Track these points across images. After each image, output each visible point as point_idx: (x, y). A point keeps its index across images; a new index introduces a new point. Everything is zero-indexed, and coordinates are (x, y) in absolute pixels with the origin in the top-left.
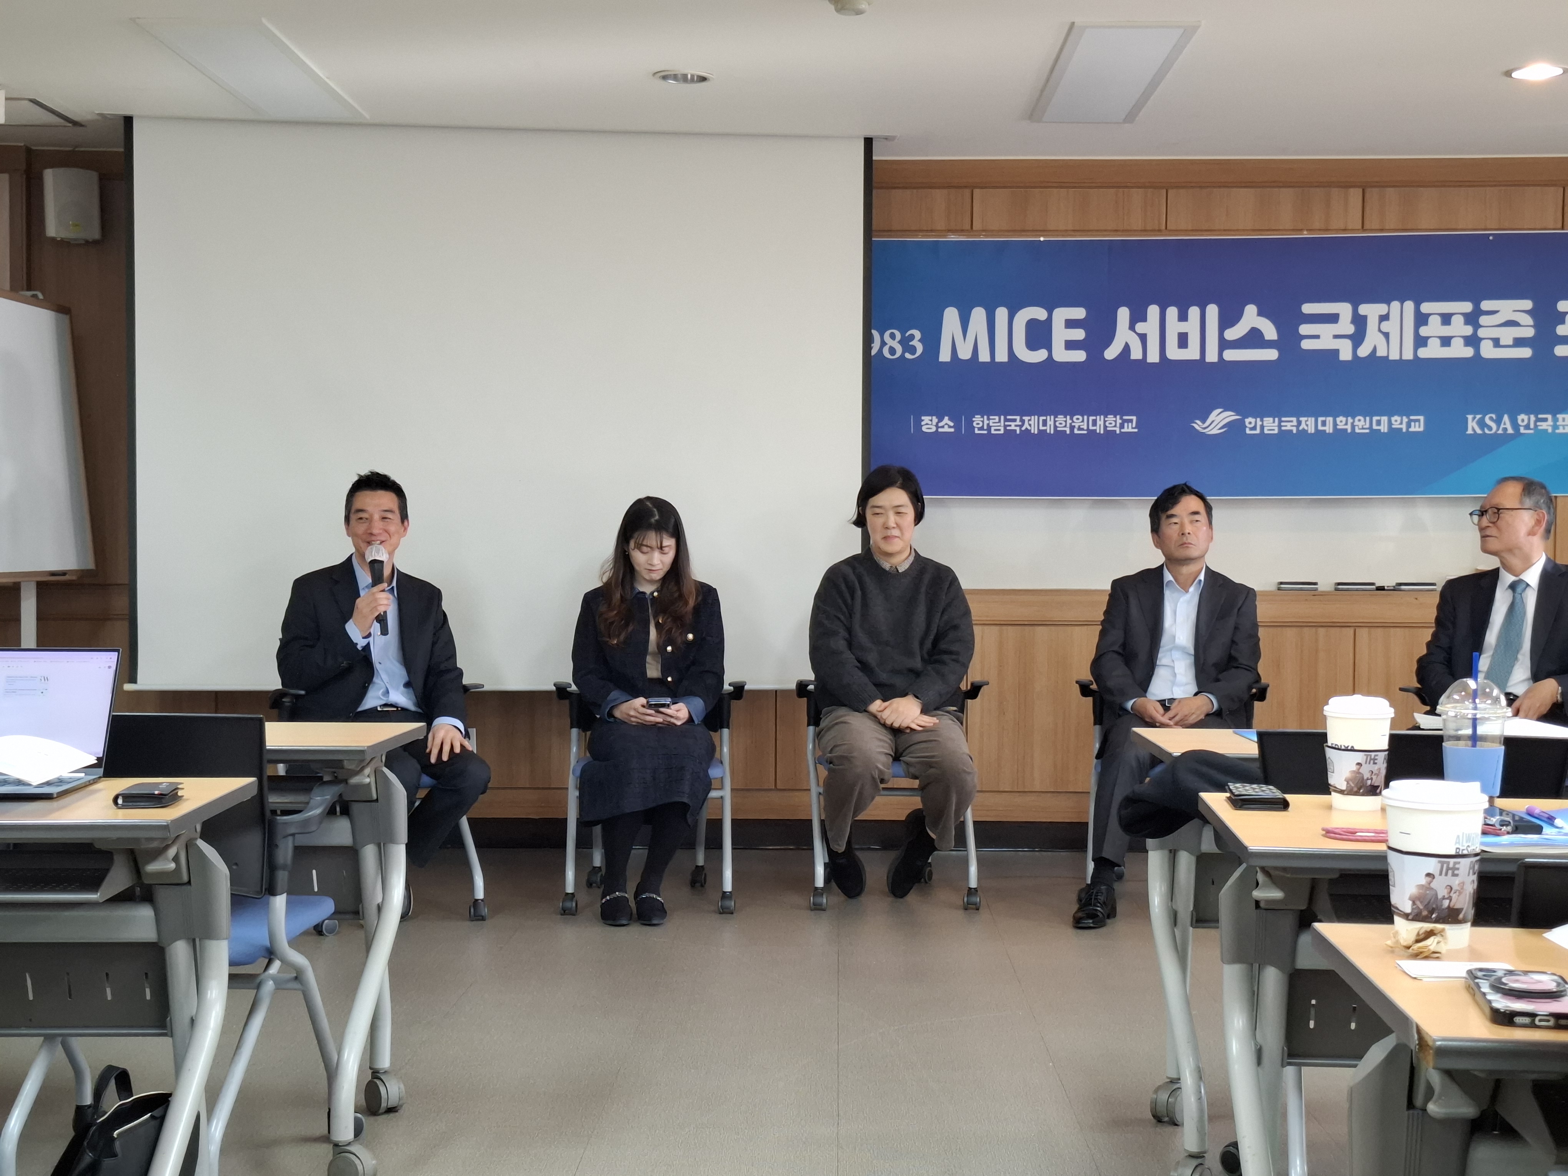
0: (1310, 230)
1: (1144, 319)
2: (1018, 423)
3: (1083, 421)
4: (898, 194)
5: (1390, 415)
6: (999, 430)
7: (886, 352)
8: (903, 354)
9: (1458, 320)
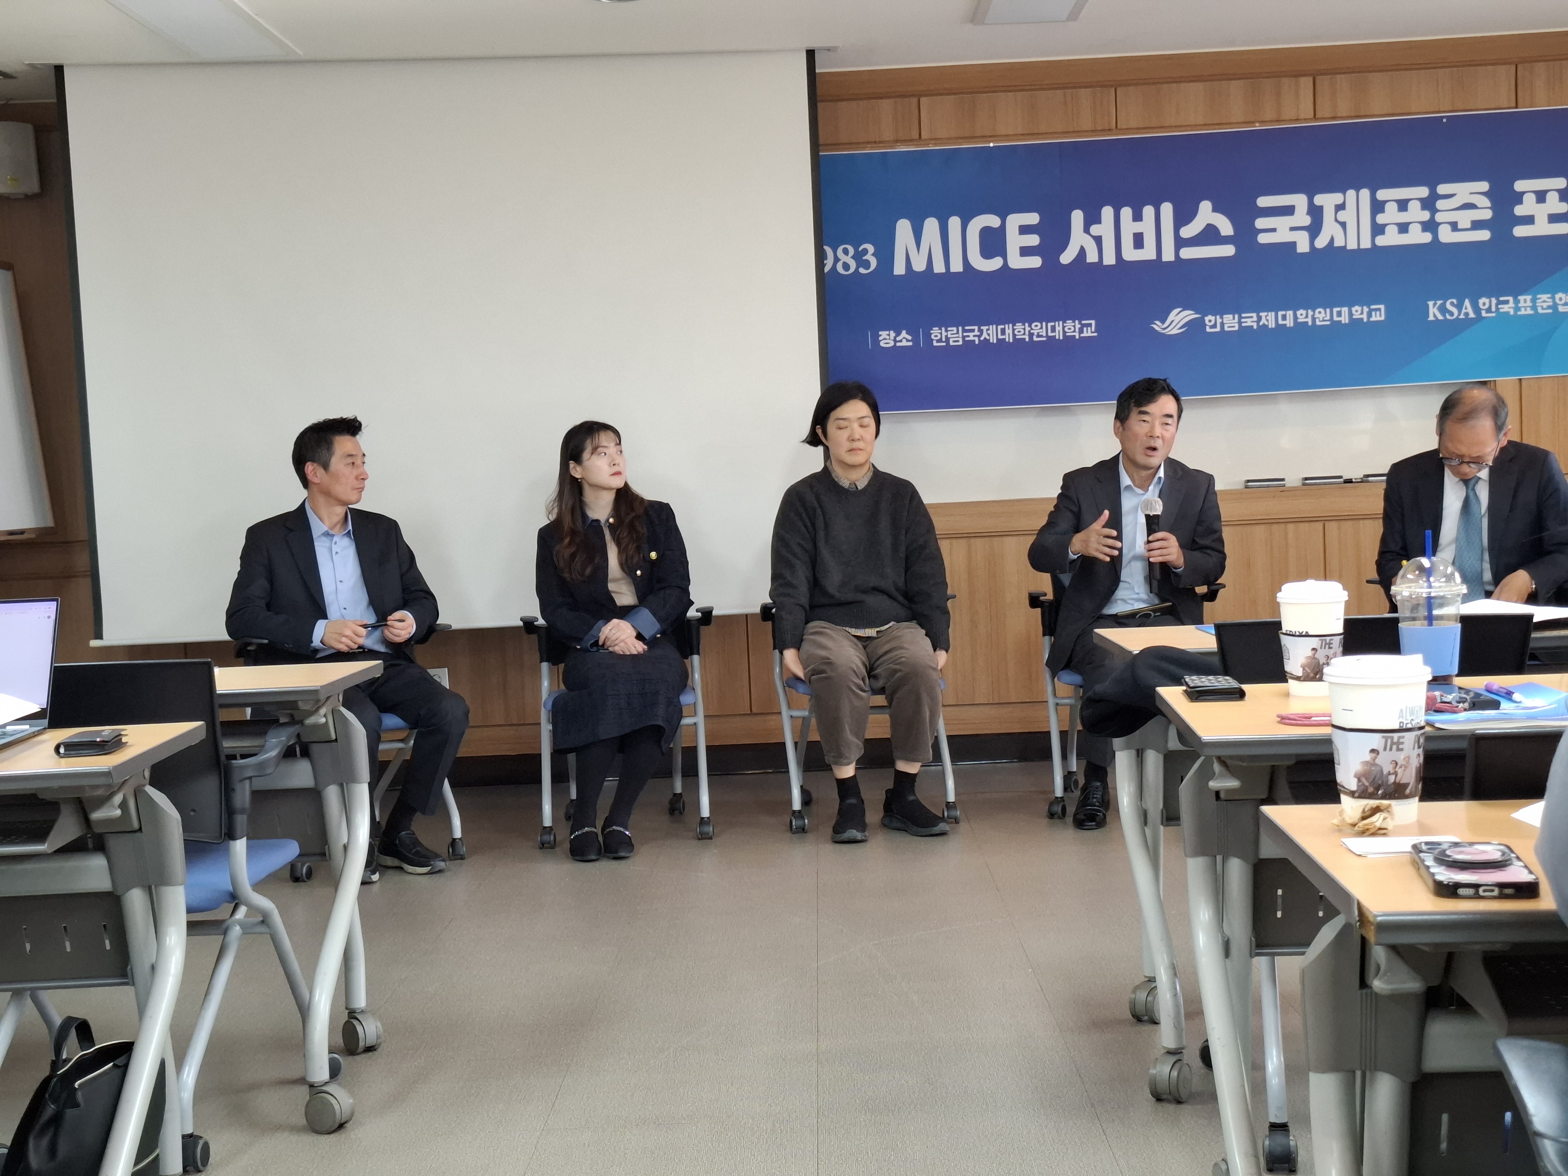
0: (1262, 122)
1: (1099, 221)
2: (977, 333)
3: (1041, 328)
4: (844, 107)
5: (1350, 306)
6: (958, 341)
7: (840, 268)
8: (857, 269)
9: (1415, 206)
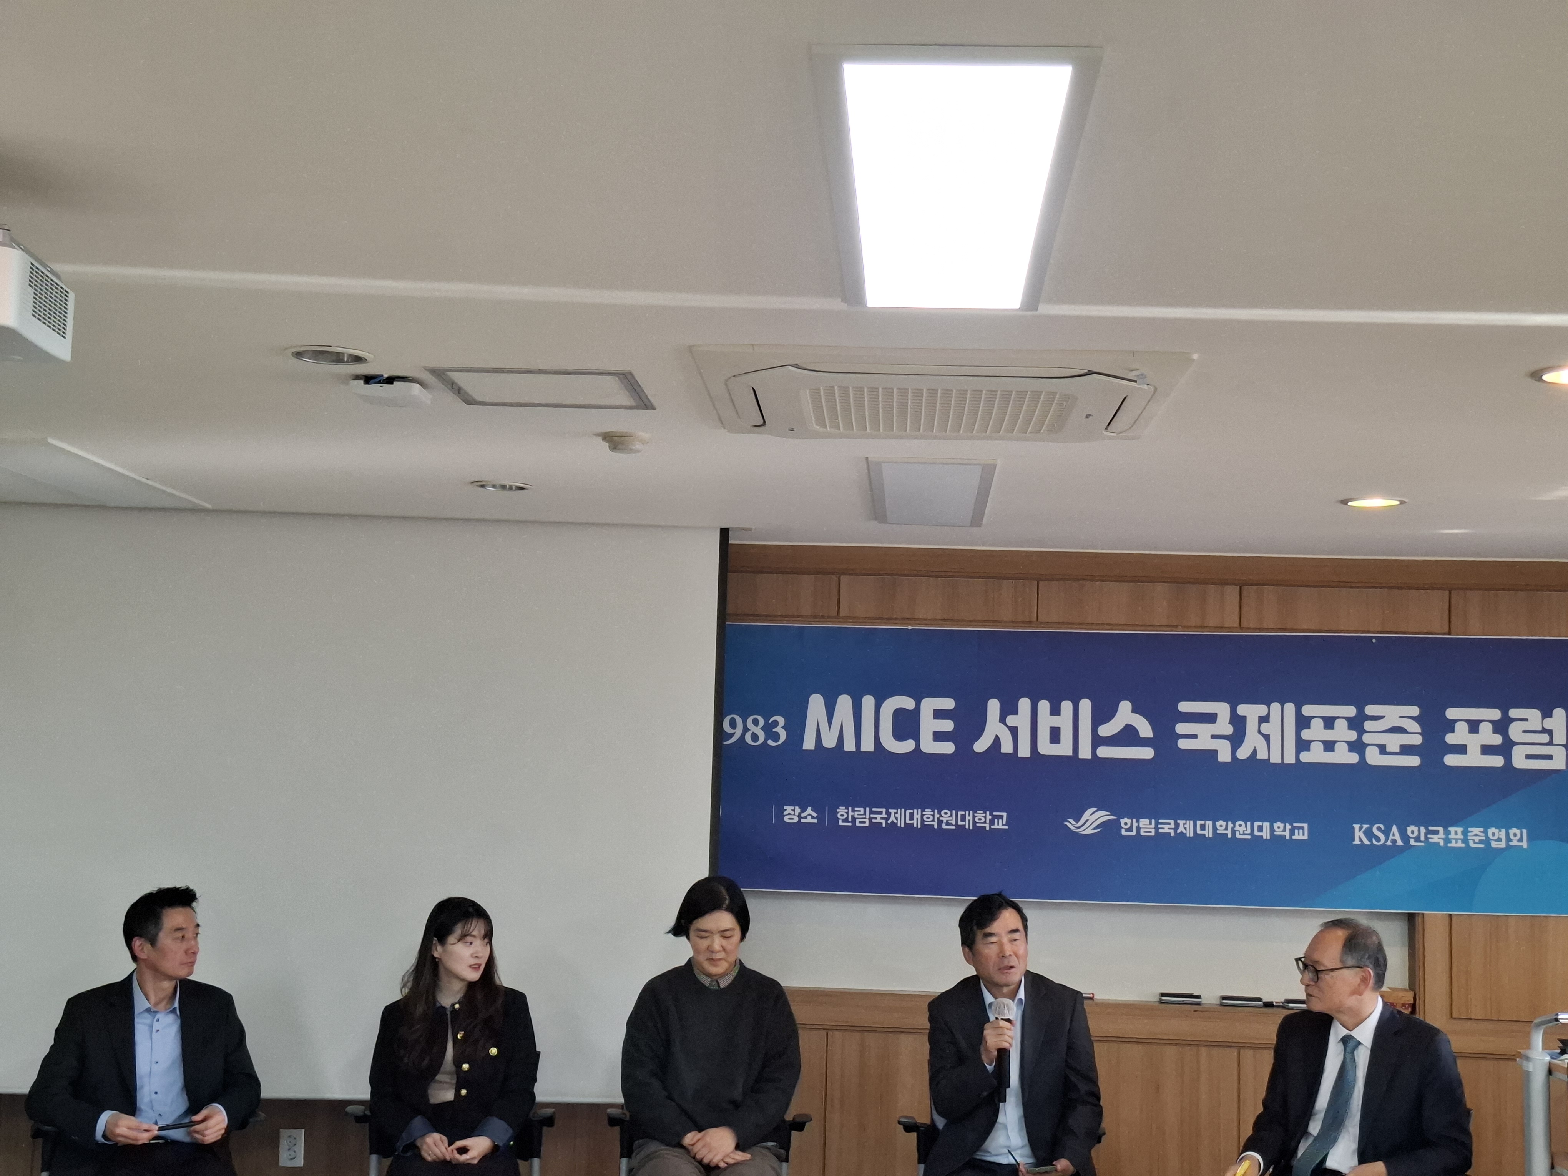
0: (1185, 628)
1: (1015, 712)
2: (884, 815)
3: (951, 816)
4: (764, 579)
6: (865, 822)
7: (748, 739)
8: (766, 740)
9: (1341, 725)
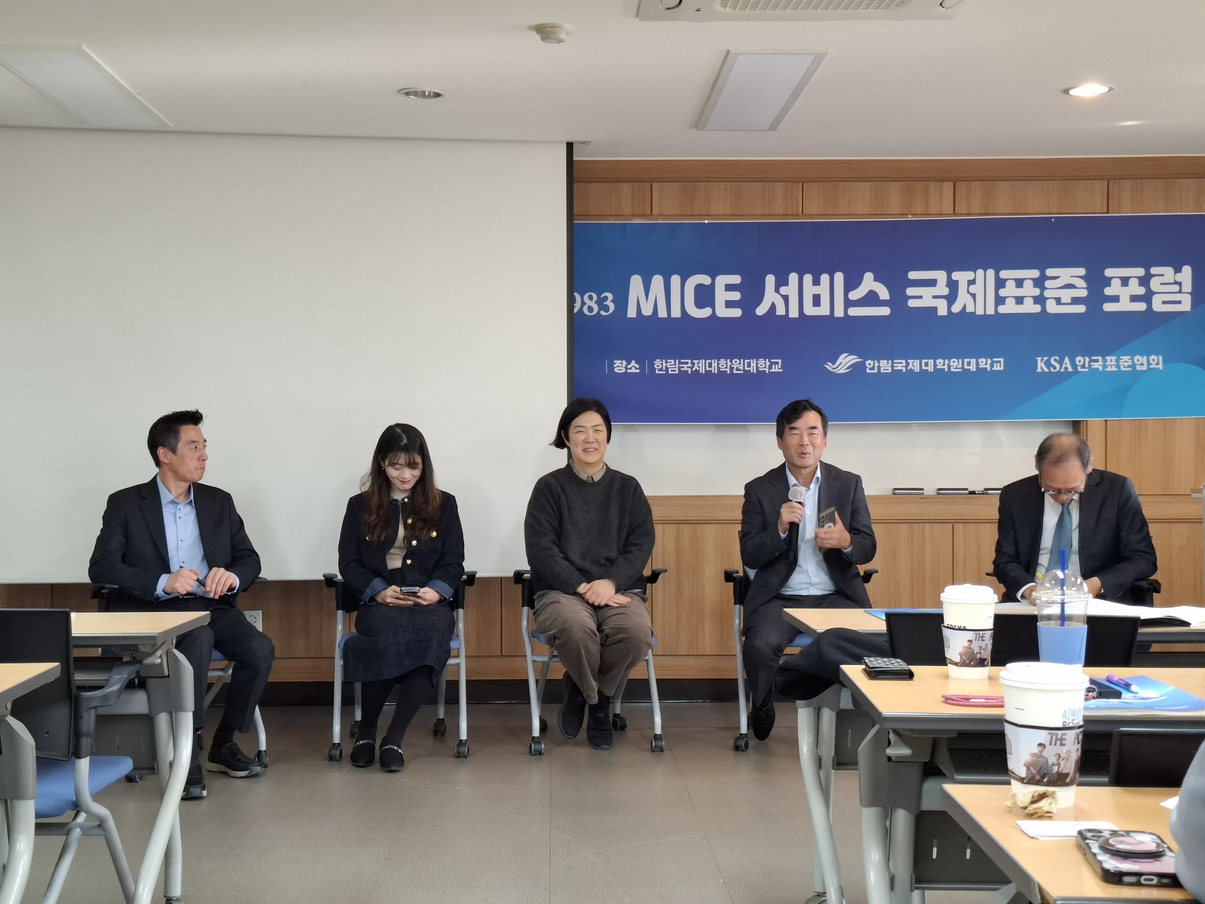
0: (914, 215)
1: (786, 284)
2: (690, 365)
3: (740, 363)
4: (594, 187)
5: (977, 358)
6: (675, 371)
7: (585, 310)
8: (599, 311)
9: (1029, 284)
